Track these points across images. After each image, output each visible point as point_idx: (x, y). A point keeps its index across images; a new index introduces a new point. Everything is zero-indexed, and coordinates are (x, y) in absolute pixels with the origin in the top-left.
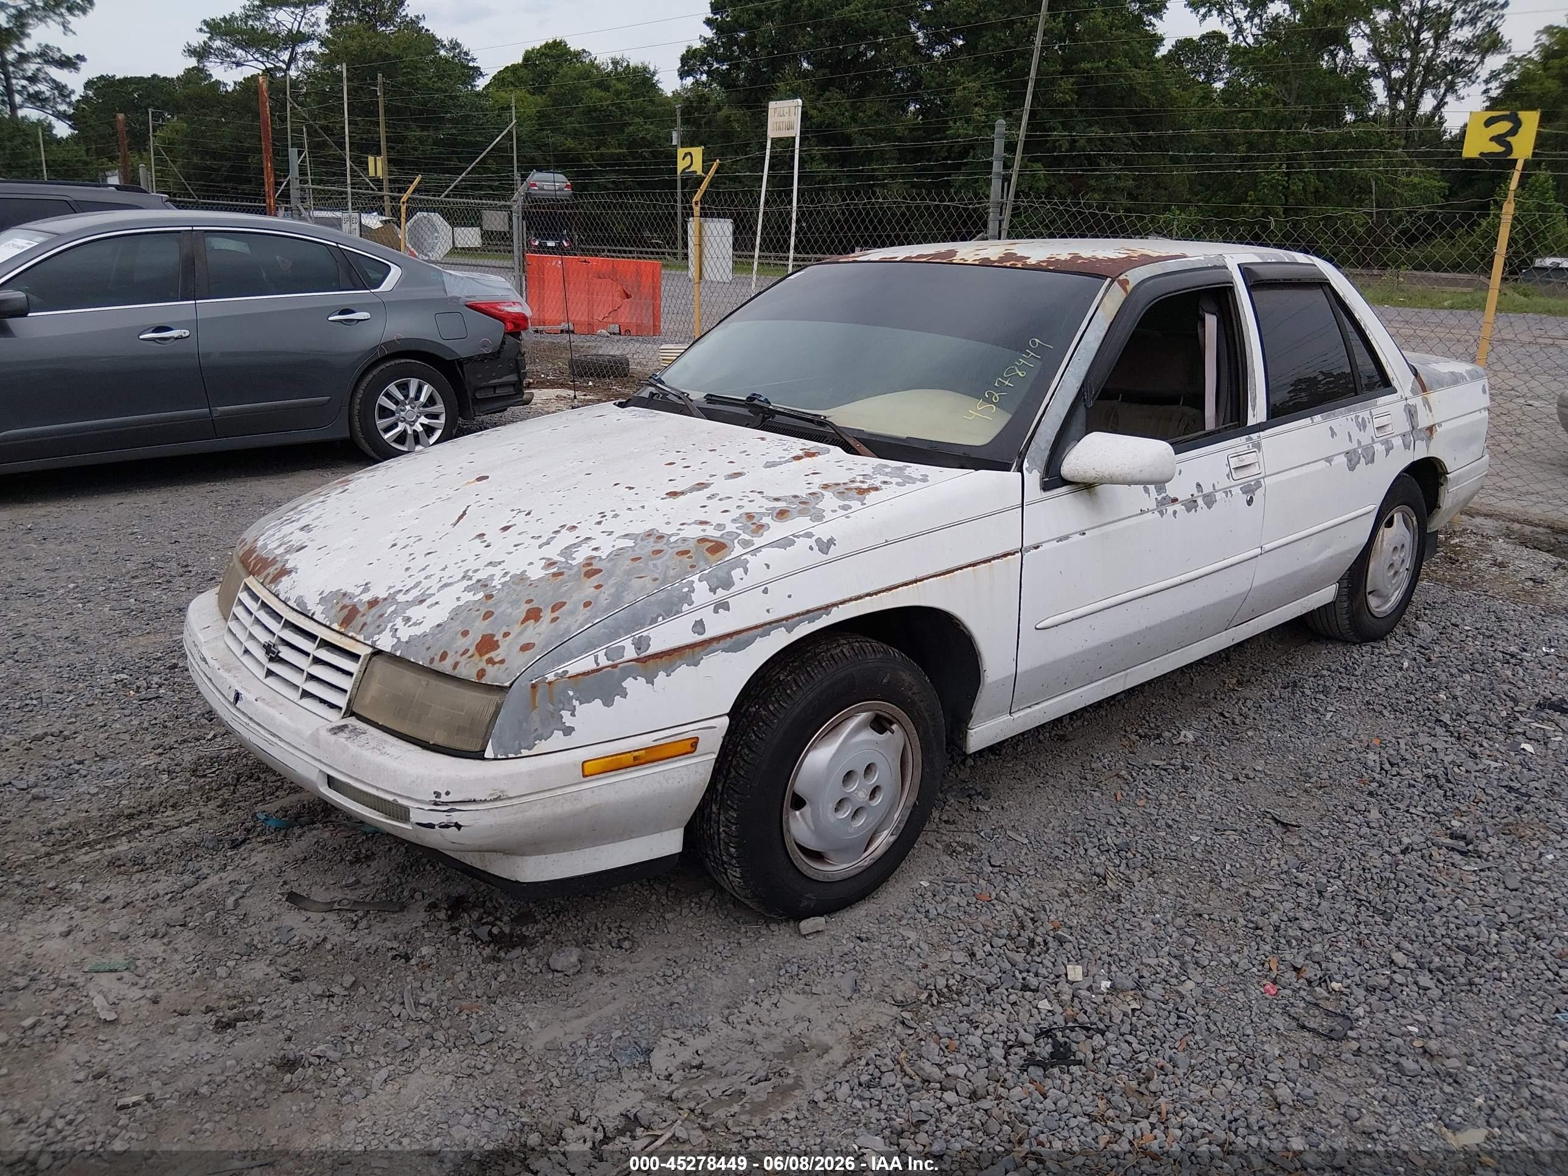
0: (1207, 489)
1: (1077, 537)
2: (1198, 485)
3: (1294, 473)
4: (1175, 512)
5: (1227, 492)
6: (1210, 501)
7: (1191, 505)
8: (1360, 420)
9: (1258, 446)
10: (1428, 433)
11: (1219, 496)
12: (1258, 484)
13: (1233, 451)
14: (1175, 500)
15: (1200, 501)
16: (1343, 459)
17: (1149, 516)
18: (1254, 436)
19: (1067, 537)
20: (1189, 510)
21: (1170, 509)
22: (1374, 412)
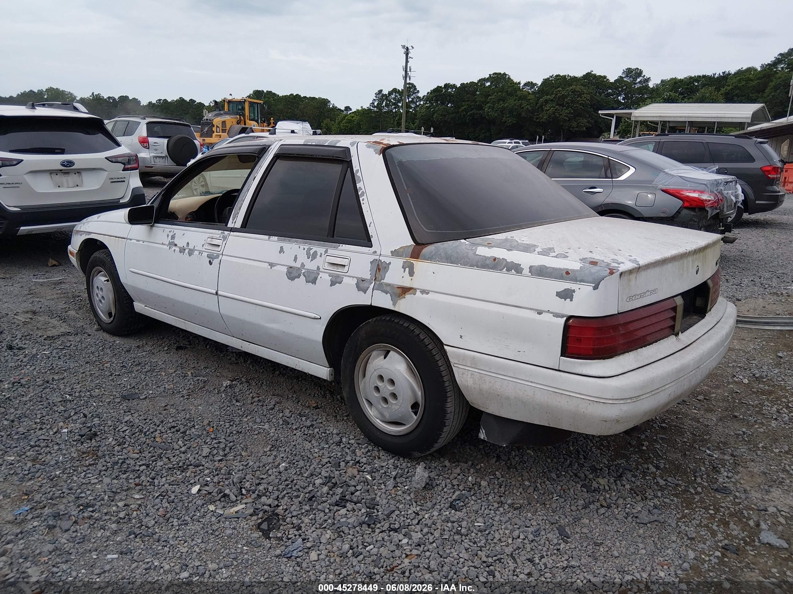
0: (191, 247)
1: (141, 242)
2: (188, 243)
3: (242, 261)
4: (175, 250)
5: (201, 253)
6: (191, 253)
7: (182, 250)
8: (312, 252)
9: (225, 238)
10: (399, 291)
11: (196, 253)
12: (217, 257)
13: (212, 235)
14: (176, 245)
15: (187, 251)
16: (285, 269)
17: (165, 247)
18: (226, 233)
19: (139, 241)
20: (180, 252)
21: (174, 248)
22: (330, 251)
